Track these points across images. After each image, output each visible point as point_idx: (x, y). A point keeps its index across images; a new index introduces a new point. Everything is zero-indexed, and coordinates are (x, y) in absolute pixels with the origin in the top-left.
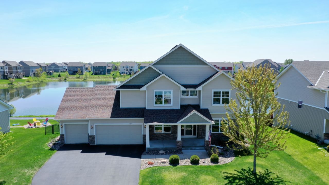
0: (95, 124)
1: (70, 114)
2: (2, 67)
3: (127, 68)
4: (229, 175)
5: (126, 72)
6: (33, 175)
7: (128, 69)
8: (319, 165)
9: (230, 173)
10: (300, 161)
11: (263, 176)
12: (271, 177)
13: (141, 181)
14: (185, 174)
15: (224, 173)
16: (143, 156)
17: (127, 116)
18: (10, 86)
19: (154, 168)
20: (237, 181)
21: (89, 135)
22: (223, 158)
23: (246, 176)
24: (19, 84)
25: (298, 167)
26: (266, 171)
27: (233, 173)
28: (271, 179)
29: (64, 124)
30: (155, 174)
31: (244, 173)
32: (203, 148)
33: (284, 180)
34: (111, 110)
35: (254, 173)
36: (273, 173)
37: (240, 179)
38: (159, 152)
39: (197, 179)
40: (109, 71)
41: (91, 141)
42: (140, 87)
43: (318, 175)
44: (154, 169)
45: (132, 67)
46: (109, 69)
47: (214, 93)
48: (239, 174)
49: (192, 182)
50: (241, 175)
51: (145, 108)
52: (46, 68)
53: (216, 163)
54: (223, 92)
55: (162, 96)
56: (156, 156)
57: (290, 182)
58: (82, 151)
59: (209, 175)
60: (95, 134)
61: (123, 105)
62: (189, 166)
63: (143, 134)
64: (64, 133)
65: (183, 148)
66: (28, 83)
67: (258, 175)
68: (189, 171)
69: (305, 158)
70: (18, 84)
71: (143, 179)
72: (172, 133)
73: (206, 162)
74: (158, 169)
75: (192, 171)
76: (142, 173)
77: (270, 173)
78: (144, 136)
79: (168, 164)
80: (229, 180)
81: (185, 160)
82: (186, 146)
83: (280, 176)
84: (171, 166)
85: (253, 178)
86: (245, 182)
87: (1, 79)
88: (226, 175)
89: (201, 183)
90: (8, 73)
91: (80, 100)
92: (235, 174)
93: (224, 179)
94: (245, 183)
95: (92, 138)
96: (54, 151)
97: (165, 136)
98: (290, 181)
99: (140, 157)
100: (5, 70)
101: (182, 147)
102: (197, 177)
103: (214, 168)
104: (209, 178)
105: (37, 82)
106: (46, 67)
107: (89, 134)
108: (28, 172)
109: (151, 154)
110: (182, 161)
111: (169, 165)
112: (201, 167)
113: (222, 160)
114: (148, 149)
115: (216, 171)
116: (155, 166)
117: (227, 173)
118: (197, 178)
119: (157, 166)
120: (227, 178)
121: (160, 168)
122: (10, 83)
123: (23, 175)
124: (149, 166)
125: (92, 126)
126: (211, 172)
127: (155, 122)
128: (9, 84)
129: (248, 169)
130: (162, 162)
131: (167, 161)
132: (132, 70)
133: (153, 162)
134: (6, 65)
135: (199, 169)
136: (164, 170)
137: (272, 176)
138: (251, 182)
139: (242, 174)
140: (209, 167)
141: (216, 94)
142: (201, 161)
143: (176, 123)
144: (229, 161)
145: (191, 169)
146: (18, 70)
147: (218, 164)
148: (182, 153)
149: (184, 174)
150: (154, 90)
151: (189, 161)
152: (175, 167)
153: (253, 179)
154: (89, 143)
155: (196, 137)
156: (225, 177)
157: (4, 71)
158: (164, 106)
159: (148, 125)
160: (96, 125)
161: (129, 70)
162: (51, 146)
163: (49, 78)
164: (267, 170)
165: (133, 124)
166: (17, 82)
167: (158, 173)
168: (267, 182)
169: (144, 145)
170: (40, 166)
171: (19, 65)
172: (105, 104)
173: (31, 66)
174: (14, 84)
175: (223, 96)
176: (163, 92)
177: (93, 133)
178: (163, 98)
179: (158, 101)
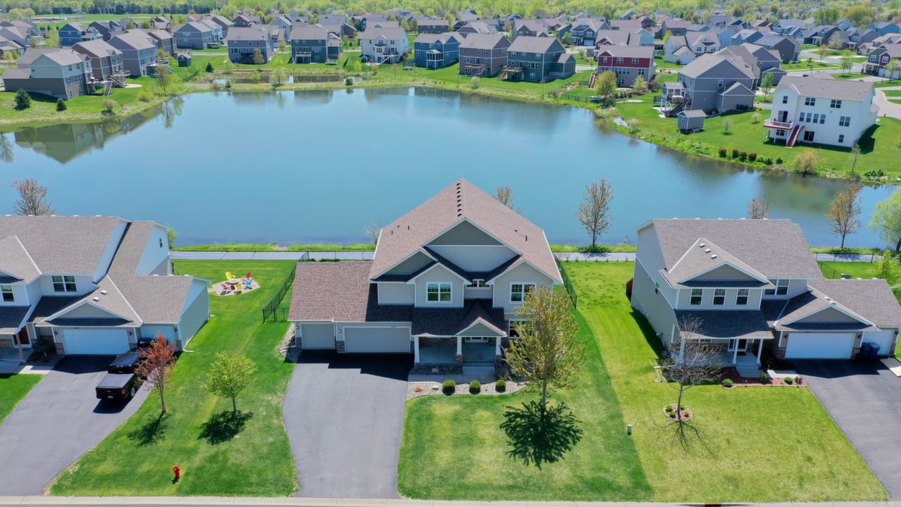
0: (344, 327)
2: (78, 66)
3: (381, 44)
4: (511, 411)
5: (377, 55)
6: (281, 404)
7: (383, 48)
8: (636, 396)
9: (513, 408)
10: (616, 389)
11: (552, 413)
12: (561, 414)
13: (406, 416)
14: (459, 407)
15: (507, 407)
16: (409, 377)
17: (388, 318)
18: (108, 117)
19: (423, 397)
20: (518, 419)
21: (337, 340)
22: (513, 383)
23: (532, 413)
24: (126, 111)
25: (606, 399)
26: (561, 405)
27: (518, 407)
28: (561, 417)
29: (300, 324)
30: (424, 407)
31: (531, 408)
32: (492, 364)
33: (576, 419)
35: (543, 409)
36: (568, 408)
37: (523, 417)
38: (431, 371)
40: (334, 52)
41: (340, 348)
42: (406, 278)
43: (624, 412)
44: (422, 400)
45: (392, 42)
46: (333, 46)
47: (513, 286)
48: (524, 409)
49: (465, 420)
50: (526, 412)
51: (413, 305)
53: (500, 392)
54: (526, 286)
55: (437, 290)
56: (429, 377)
57: (581, 422)
58: (328, 364)
59: (488, 410)
60: (344, 339)
61: (383, 299)
62: (467, 396)
63: (410, 340)
64: (301, 336)
65: (464, 364)
66: (143, 106)
67: (547, 411)
68: (464, 404)
69: (627, 383)
70: (123, 111)
71: (409, 413)
73: (489, 389)
74: (427, 398)
75: (468, 403)
76: (408, 405)
77: (565, 407)
78: (412, 343)
79: (440, 392)
80: (509, 418)
81: (464, 385)
82: (469, 361)
83: (573, 414)
84: (445, 395)
85: (539, 415)
86: (527, 421)
88: (508, 410)
89: (475, 421)
90: (93, 78)
92: (519, 410)
93: (503, 416)
95: (340, 344)
96: (293, 364)
97: (442, 342)
98: (582, 420)
99: (405, 378)
100: (86, 72)
101: (464, 362)
102: (472, 412)
103: (497, 399)
104: (486, 414)
105: (164, 98)
107: (336, 338)
108: (274, 400)
109: (420, 374)
110: (459, 386)
111: (442, 393)
112: (481, 398)
113: (511, 386)
114: (418, 364)
115: (498, 405)
116: (424, 394)
117: (510, 407)
118: (473, 414)
119: (426, 394)
120: (509, 414)
121: (430, 398)
122: (106, 110)
123: (269, 405)
124: (417, 394)
125: (340, 330)
126: (492, 405)
127: (426, 332)
128: (103, 112)
130: (433, 389)
131: (441, 386)
132: (394, 51)
133: (422, 388)
134: (87, 59)
135: (478, 400)
136: (434, 400)
137: (565, 413)
138: (534, 420)
139: (529, 409)
140: (490, 397)
141: (516, 288)
142: (483, 387)
143: (455, 334)
144: (520, 388)
145: (468, 400)
146: (113, 66)
147: (503, 394)
148: (461, 373)
149: (457, 407)
150: (427, 283)
151: (468, 386)
152: (449, 397)
153: (538, 418)
154: (336, 350)
156: (506, 414)
157: (84, 75)
158: (439, 303)
159: (416, 338)
160: (345, 329)
161: (386, 49)
162: (286, 354)
165: (397, 327)
166: (122, 106)
167: (427, 405)
168: (553, 421)
169: (412, 356)
170: (284, 391)
171: (114, 53)
173: (138, 48)
174: (116, 112)
175: (526, 291)
176: (439, 285)
177: (341, 337)
178: (439, 293)
179: (432, 297)
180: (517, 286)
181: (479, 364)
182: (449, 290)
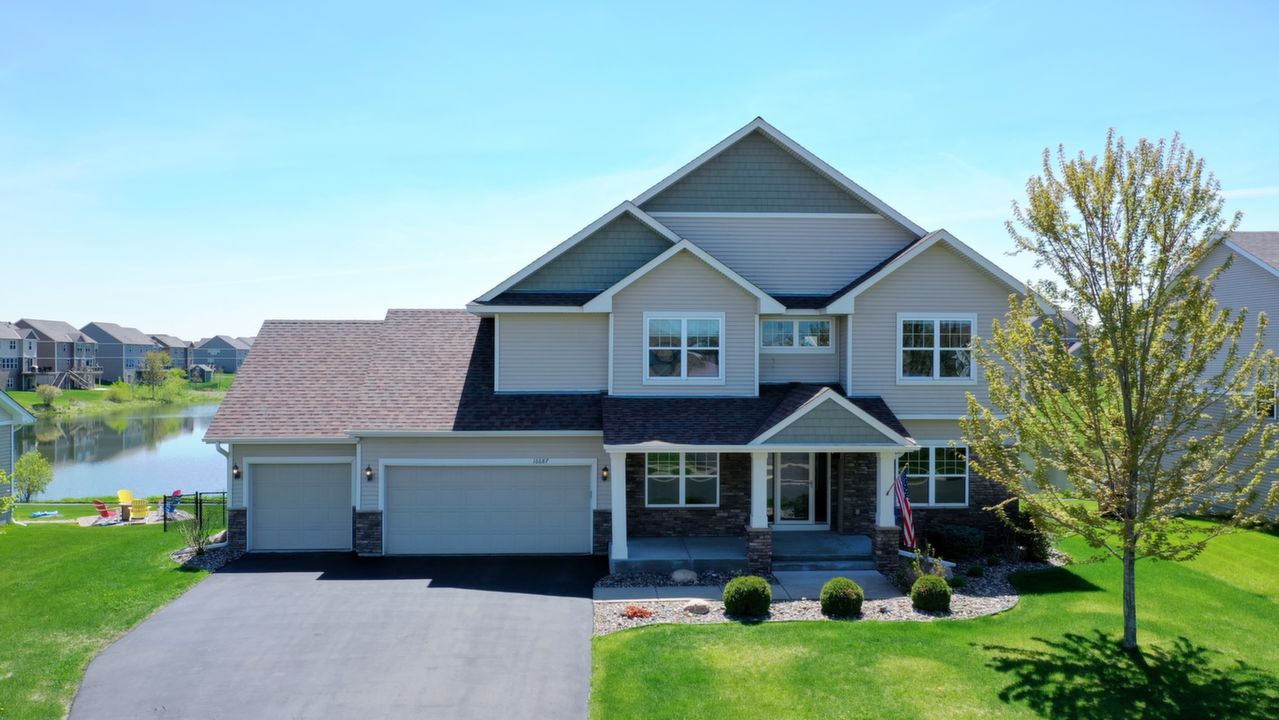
0: (383, 462)
1: (274, 417)
2: (13, 344)
4: (1012, 656)
6: (93, 654)
9: (1015, 650)
11: (1175, 662)
12: (1212, 666)
13: (601, 673)
14: (805, 650)
15: (987, 648)
16: (596, 591)
17: (526, 424)
18: (42, 413)
19: (658, 630)
20: (1059, 677)
21: (358, 509)
22: (967, 598)
23: (1095, 661)
24: (76, 408)
26: (1182, 644)
27: (1029, 648)
28: (1217, 672)
29: (247, 461)
30: (666, 652)
31: (1081, 650)
32: (868, 563)
34: (456, 401)
35: (1129, 648)
36: (1218, 652)
37: (1070, 671)
38: (668, 578)
39: (867, 669)
41: (366, 536)
42: (581, 299)
44: (656, 635)
47: (907, 327)
48: (1063, 653)
49: (846, 680)
50: (1070, 657)
51: (605, 393)
52: (186, 356)
53: (938, 615)
54: (944, 328)
55: (677, 341)
56: (662, 589)
58: (321, 573)
59: (920, 656)
60: (381, 507)
61: (507, 380)
62: (819, 625)
63: (594, 506)
64: (245, 504)
65: (777, 564)
66: (110, 407)
67: (1149, 656)
68: (821, 641)
70: (71, 407)
71: (609, 667)
72: (722, 507)
73: (894, 610)
74: (674, 633)
75: (833, 641)
76: (602, 646)
77: (1201, 649)
78: (603, 518)
79: (718, 618)
80: (1019, 676)
81: (795, 603)
82: (789, 555)
83: (1250, 662)
84: (737, 624)
85: (1129, 666)
86: (1096, 681)
87: (9, 387)
88: (997, 653)
89: (887, 684)
90: (37, 367)
91: (322, 367)
92: (1042, 654)
93: (993, 670)
94: (1096, 685)
95: (368, 524)
96: (198, 573)
97: (691, 521)
99: (587, 592)
100: (25, 356)
101: (773, 558)
102: (863, 661)
103: (939, 631)
104: (920, 666)
105: (149, 401)
106: (186, 349)
107: (354, 509)
108: (68, 643)
109: (634, 585)
110: (781, 605)
111: (726, 620)
112: (874, 627)
113: (963, 606)
114: (622, 564)
115: (949, 643)
116: (661, 621)
117: (1002, 649)
118: (867, 664)
119: (668, 621)
120: (1006, 666)
121: (683, 631)
122: (42, 403)
124: (635, 622)
125: (369, 469)
126: (927, 643)
127: (651, 439)
128: (35, 407)
129: (1097, 636)
130: (691, 609)
131: (717, 607)
133: (649, 610)
134: (31, 336)
136: (702, 636)
137: (1218, 663)
138: (1127, 680)
139: (1076, 651)
140: (908, 626)
141: (916, 333)
142: (866, 606)
143: (746, 442)
144: (998, 608)
145: (830, 634)
146: (76, 358)
147: (946, 618)
148: (775, 581)
149: (800, 651)
150: (645, 314)
151: (817, 606)
152: (753, 628)
153: (1134, 673)
154: (353, 551)
155: (826, 527)
156: (998, 664)
157: (20, 360)
158: (684, 384)
160: (387, 467)
162: (187, 559)
163: (196, 389)
164: (1182, 639)
165: (552, 462)
166: (71, 400)
167: (677, 647)
168: (1201, 683)
169: (600, 557)
170: (129, 624)
171: (81, 339)
172: (429, 377)
173: (125, 341)
174: (57, 407)
175: (944, 342)
176: (684, 323)
177: (375, 500)
178: (684, 349)
179: (664, 362)
180: (918, 327)
181: (823, 564)
182: (714, 342)
